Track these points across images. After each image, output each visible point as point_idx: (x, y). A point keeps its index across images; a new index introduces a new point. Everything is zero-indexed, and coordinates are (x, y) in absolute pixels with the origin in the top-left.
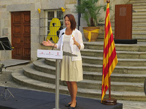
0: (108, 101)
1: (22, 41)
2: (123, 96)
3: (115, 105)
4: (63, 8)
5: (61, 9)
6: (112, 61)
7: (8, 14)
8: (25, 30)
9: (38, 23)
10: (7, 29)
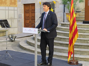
0: (72, 62)
1: (30, 22)
2: (85, 59)
3: (76, 64)
4: (54, 1)
5: (53, 2)
6: (75, 35)
7: (22, 5)
8: (32, 15)
9: (39, 11)
10: (21, 15)
